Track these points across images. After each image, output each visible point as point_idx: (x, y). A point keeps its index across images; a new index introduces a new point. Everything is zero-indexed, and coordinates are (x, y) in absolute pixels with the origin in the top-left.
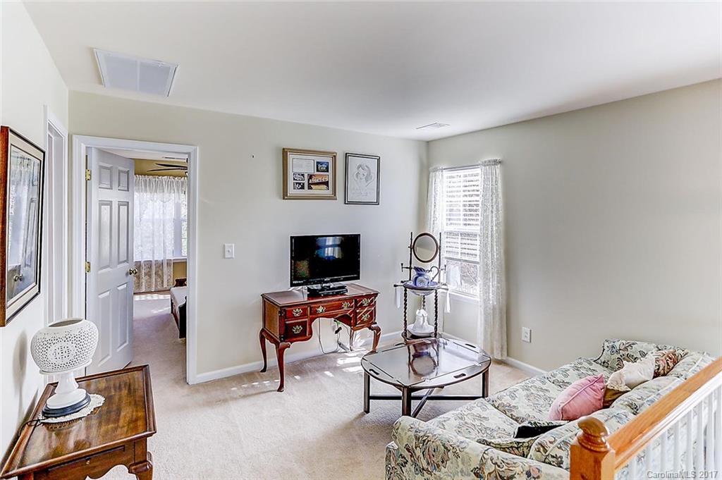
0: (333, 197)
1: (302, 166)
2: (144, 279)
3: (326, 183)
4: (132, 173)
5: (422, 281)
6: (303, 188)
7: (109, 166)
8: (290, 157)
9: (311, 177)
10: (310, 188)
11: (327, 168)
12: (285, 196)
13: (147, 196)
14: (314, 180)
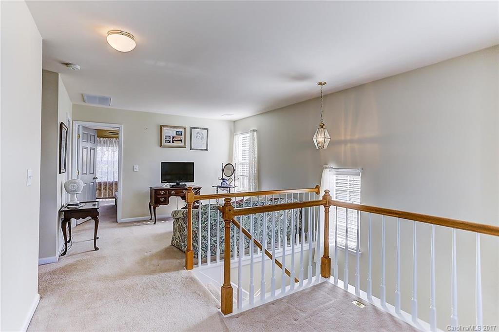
0: (184, 147)
1: (169, 132)
2: (103, 191)
3: (181, 141)
4: (96, 136)
5: (224, 184)
6: (170, 142)
7: (86, 133)
8: (164, 129)
9: (173, 138)
10: (173, 142)
11: (182, 134)
12: (161, 146)
13: (105, 149)
14: (175, 139)
